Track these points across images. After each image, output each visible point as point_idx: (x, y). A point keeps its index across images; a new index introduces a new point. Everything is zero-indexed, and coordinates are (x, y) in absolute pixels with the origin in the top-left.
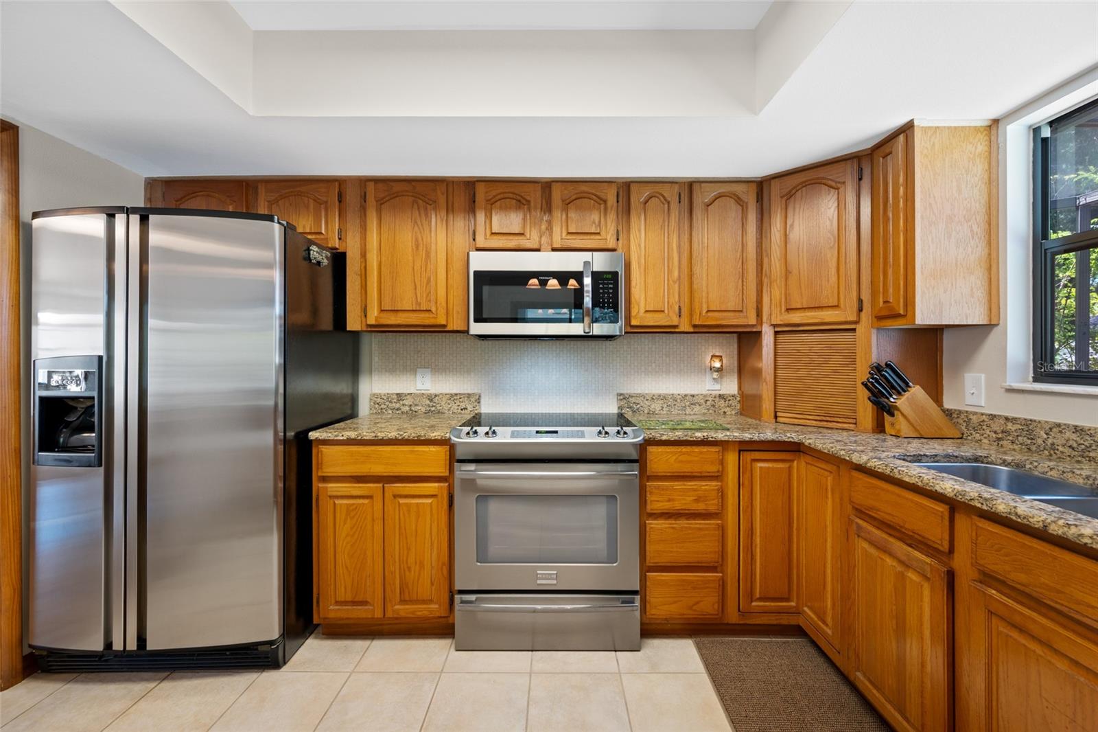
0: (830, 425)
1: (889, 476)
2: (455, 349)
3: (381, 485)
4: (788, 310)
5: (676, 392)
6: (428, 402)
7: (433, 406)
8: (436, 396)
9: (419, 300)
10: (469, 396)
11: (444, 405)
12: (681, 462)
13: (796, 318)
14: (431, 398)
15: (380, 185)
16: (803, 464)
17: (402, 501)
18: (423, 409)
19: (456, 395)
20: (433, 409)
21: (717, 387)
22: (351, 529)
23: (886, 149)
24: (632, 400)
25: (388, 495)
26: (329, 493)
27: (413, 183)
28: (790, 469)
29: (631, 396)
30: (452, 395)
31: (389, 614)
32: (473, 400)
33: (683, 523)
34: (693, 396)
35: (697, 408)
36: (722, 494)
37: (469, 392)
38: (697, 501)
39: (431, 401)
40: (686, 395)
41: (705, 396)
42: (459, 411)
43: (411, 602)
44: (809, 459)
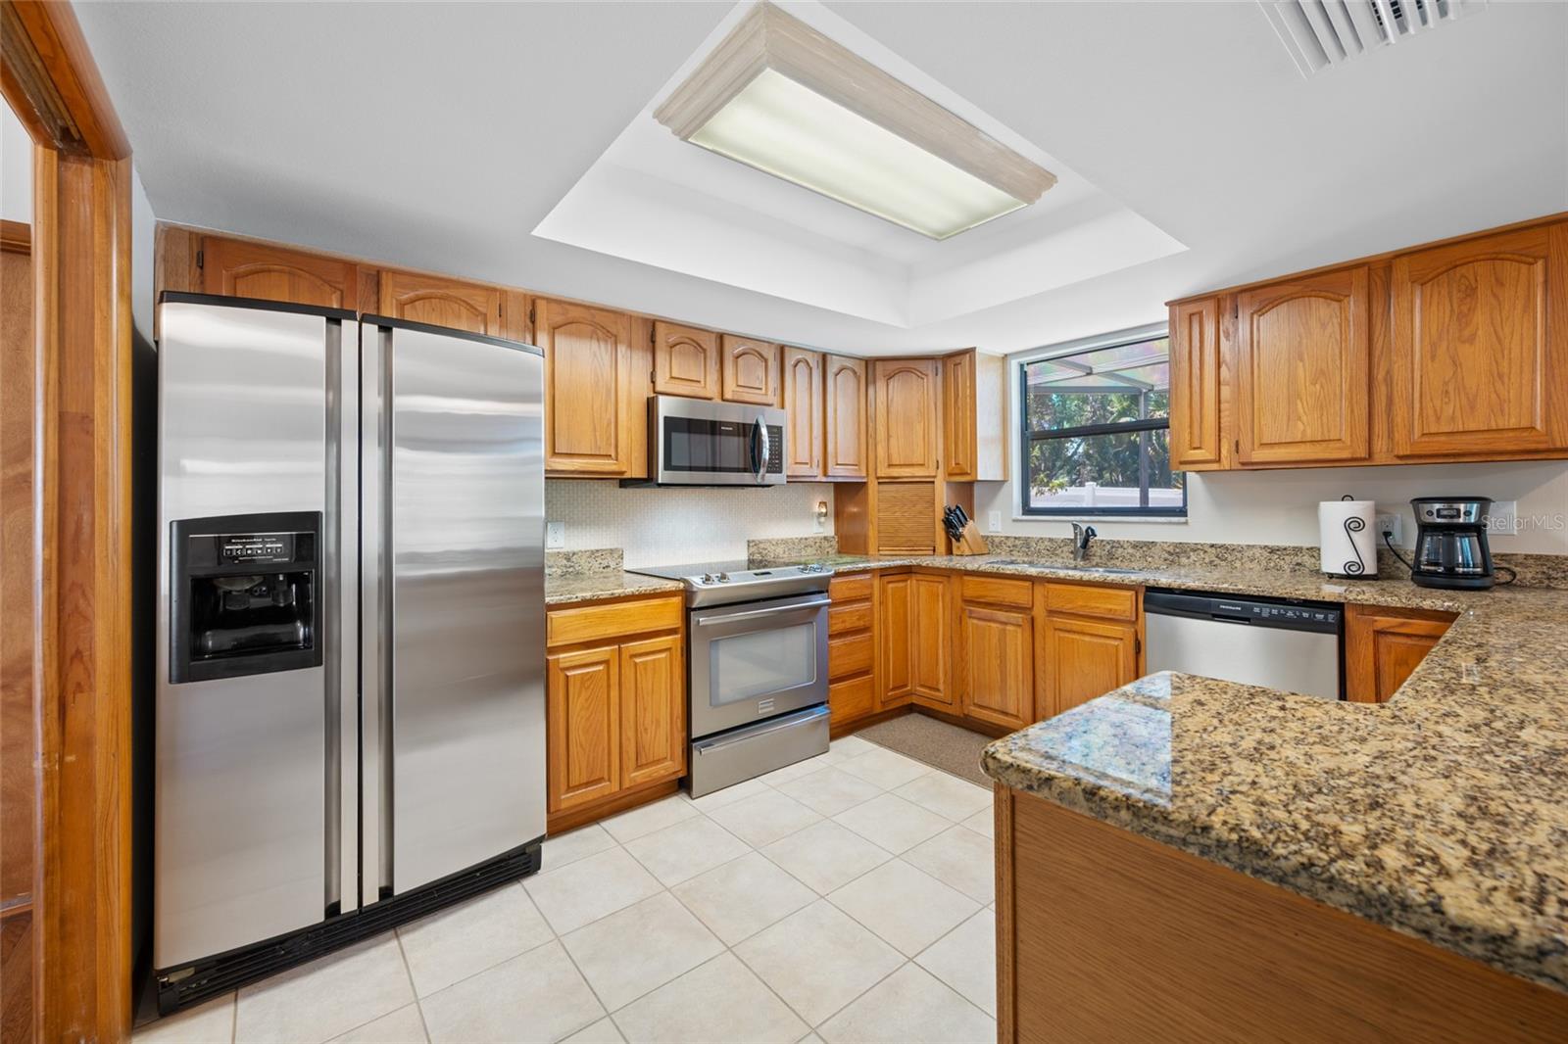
0: (917, 553)
1: (996, 573)
2: (592, 498)
3: (617, 647)
4: (890, 466)
5: (794, 537)
6: (565, 562)
7: (571, 567)
8: (574, 554)
9: (598, 443)
10: (612, 551)
11: (583, 564)
12: (850, 589)
13: (895, 472)
14: (568, 557)
15: (554, 306)
16: (915, 581)
17: (638, 660)
18: (559, 572)
19: (597, 551)
20: (571, 570)
21: (821, 530)
22: (587, 700)
23: (957, 360)
24: (762, 546)
25: (625, 656)
26: (561, 665)
27: (593, 311)
28: (906, 586)
29: (760, 542)
30: (593, 552)
31: (626, 785)
32: (616, 556)
33: (849, 639)
34: (806, 539)
35: (809, 550)
36: (871, 609)
37: (612, 547)
38: (859, 619)
39: (569, 560)
40: (801, 539)
41: (815, 538)
42: (601, 569)
43: (647, 765)
44: (920, 577)
